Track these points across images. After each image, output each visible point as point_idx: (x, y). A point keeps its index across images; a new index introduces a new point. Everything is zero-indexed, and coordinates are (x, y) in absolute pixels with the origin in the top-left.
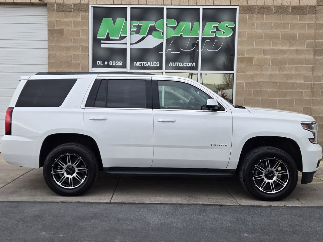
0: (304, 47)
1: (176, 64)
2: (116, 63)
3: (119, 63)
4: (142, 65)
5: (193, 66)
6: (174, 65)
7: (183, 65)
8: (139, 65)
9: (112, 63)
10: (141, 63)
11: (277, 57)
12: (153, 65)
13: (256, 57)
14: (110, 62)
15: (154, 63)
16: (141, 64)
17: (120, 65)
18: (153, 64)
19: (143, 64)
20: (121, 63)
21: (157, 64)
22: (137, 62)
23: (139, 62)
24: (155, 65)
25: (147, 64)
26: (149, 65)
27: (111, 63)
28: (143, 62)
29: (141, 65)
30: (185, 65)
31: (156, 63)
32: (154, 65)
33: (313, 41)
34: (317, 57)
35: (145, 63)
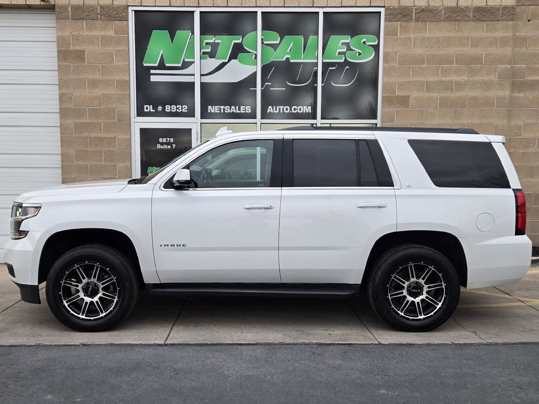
0: (494, 78)
1: (280, 109)
2: (177, 108)
3: (182, 108)
4: (222, 111)
5: (307, 112)
6: (276, 110)
7: (291, 110)
8: (216, 111)
10: (220, 109)
11: (448, 94)
12: (239, 112)
13: (414, 95)
14: (166, 106)
15: (242, 107)
17: (183, 111)
18: (239, 110)
19: (224, 109)
20: (186, 108)
21: (247, 109)
22: (213, 107)
23: (216, 107)
24: (244, 112)
25: (230, 109)
26: (233, 112)
27: (169, 108)
28: (224, 107)
29: (219, 112)
31: (244, 107)
32: (242, 112)
33: (509, 66)
34: (516, 94)
35: (226, 107)
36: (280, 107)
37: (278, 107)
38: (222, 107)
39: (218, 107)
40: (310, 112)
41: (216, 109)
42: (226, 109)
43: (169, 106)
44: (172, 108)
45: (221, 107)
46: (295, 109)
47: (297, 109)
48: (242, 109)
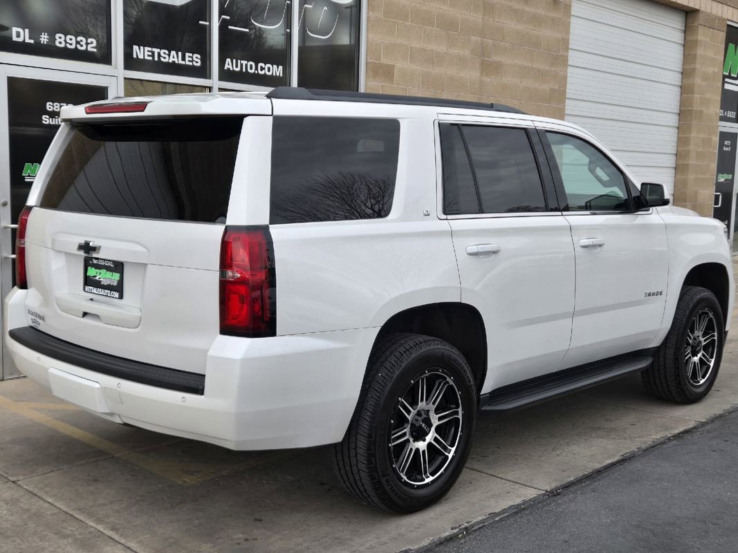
1: (242, 65)
2: (78, 43)
3: (87, 44)
4: (156, 59)
5: (278, 75)
6: (237, 67)
7: (256, 69)
8: (147, 58)
9: (65, 41)
10: (153, 53)
12: (183, 63)
14: (57, 36)
15: (187, 54)
16: (153, 55)
17: (89, 49)
18: (184, 59)
19: (159, 54)
20: (95, 44)
21: (195, 59)
22: (142, 48)
23: (147, 49)
24: (191, 64)
25: (169, 55)
26: (174, 62)
27: (62, 40)
28: (159, 50)
29: (150, 58)
30: (261, 70)
31: (191, 55)
32: (188, 63)
33: (479, 39)
35: (163, 51)
36: (242, 62)
37: (239, 61)
38: (156, 51)
39: (150, 49)
40: (281, 75)
41: (146, 53)
42: (162, 54)
43: (63, 36)
44: (68, 41)
45: (154, 50)
46: (262, 69)
47: (264, 69)
48: (187, 59)
